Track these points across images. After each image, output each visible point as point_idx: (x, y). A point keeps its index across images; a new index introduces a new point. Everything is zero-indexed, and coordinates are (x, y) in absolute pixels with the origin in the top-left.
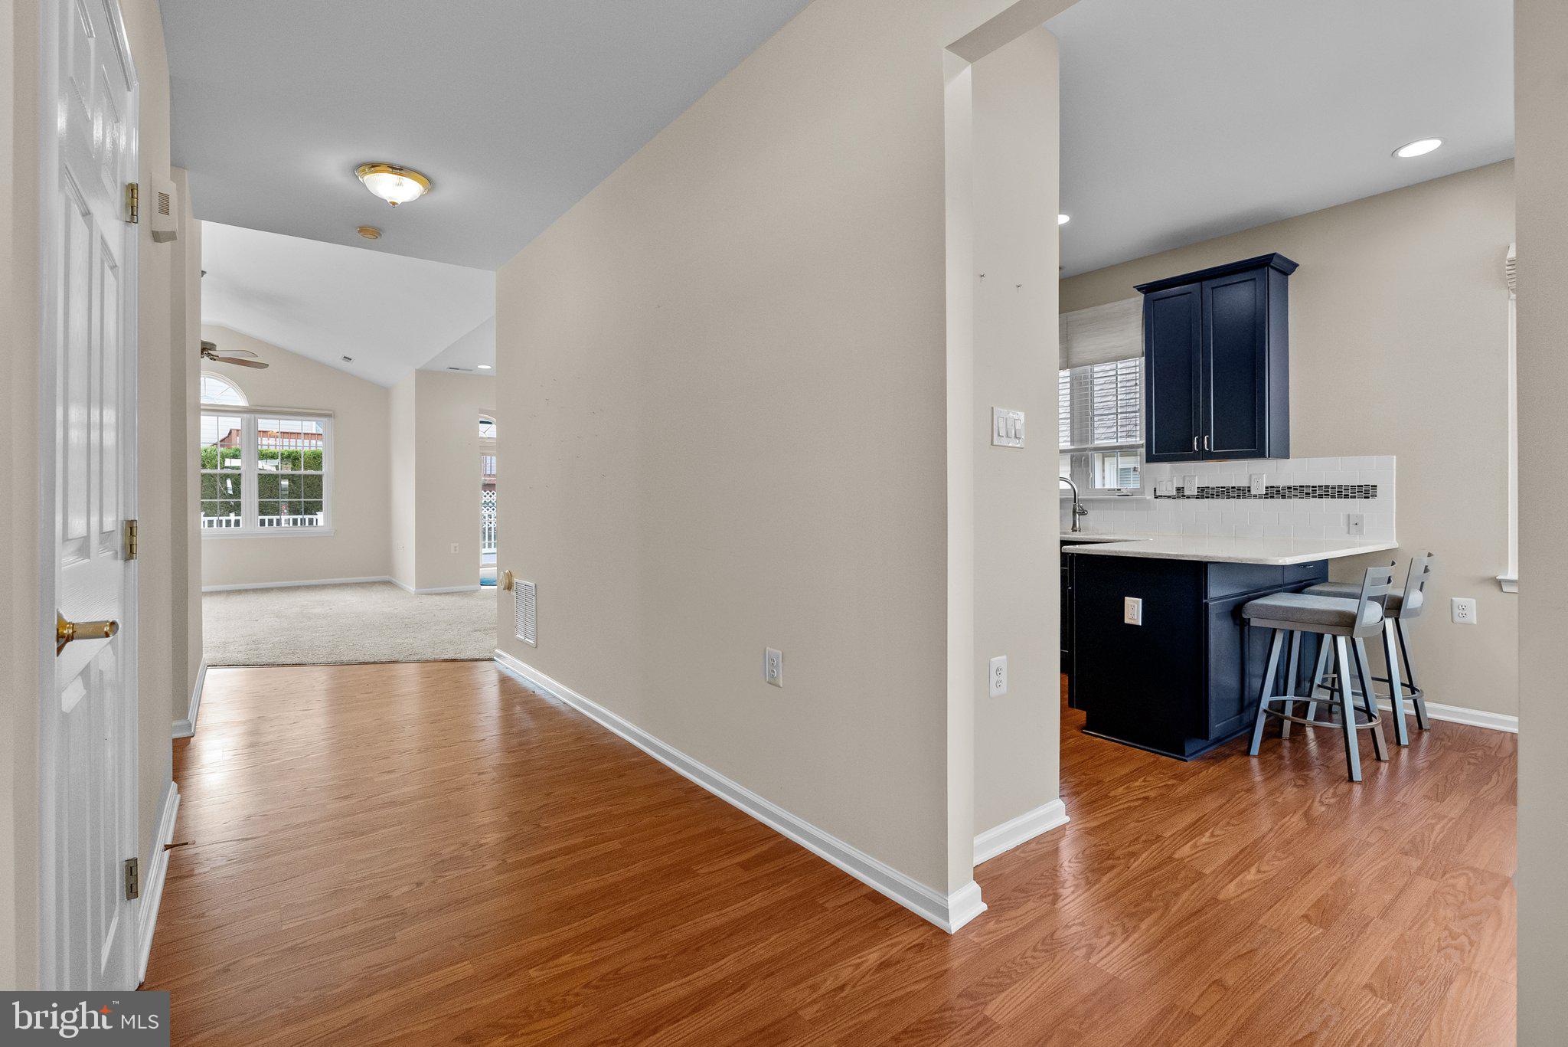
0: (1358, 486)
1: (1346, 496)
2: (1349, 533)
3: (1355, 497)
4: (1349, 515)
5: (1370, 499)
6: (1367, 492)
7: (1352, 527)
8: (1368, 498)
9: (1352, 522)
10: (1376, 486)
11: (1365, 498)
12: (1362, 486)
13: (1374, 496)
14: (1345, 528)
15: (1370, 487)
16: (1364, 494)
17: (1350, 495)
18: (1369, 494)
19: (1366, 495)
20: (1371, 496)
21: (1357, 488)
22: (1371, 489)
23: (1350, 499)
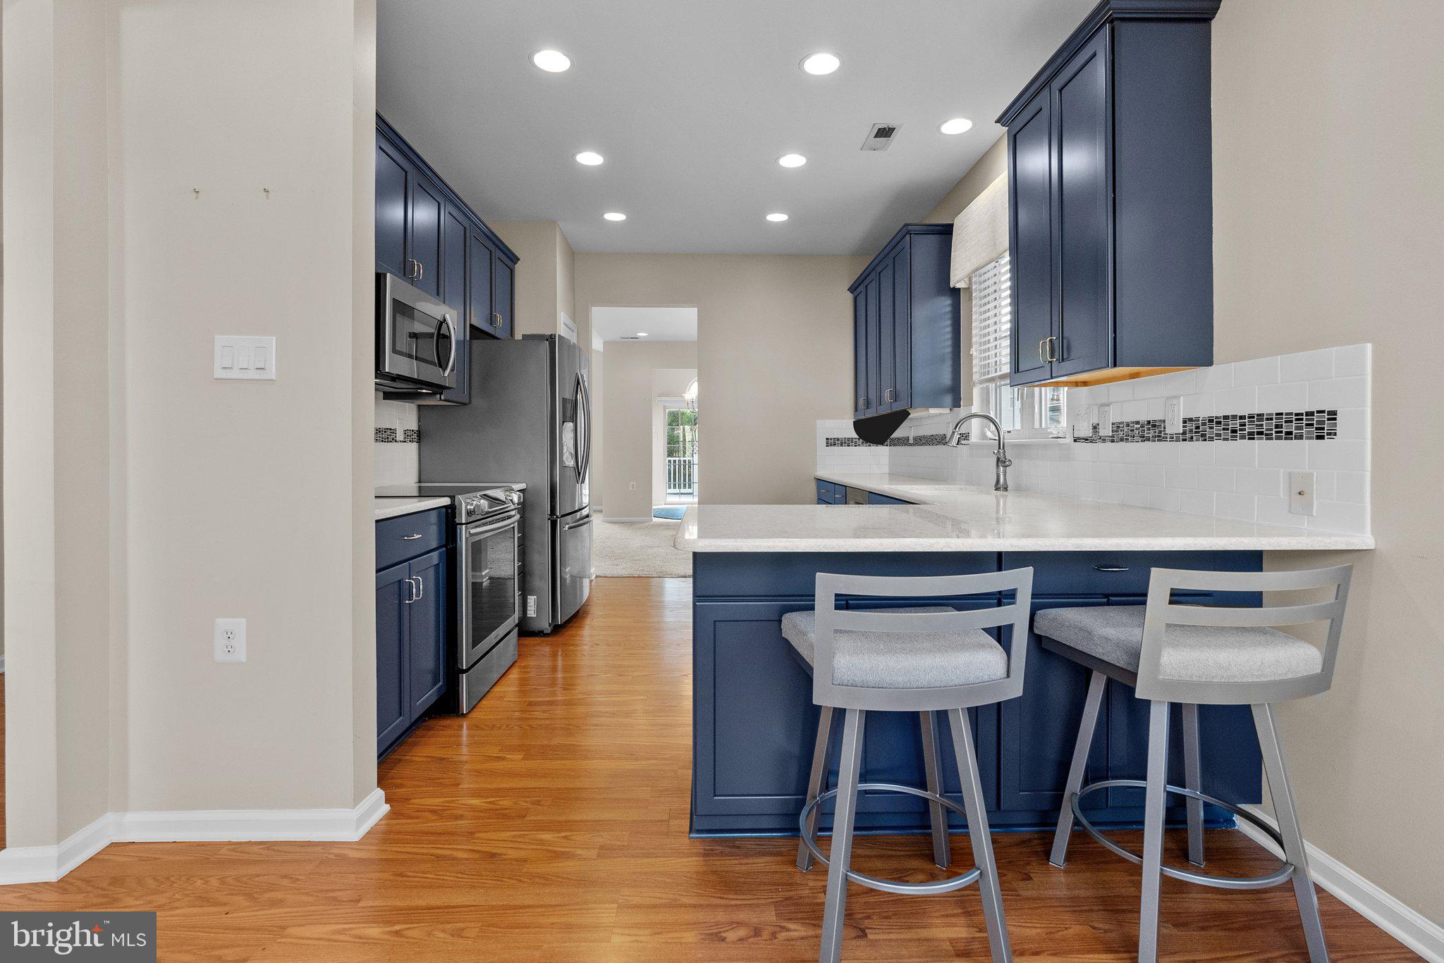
0: (1307, 414)
1: (1288, 435)
2: (1291, 511)
3: (1302, 437)
4: (1291, 474)
5: (1327, 439)
6: (1321, 424)
7: (1295, 498)
8: (1322, 436)
9: (1295, 487)
10: (1335, 412)
11: (1317, 436)
12: (1313, 413)
13: (1332, 434)
14: (1286, 501)
15: (1326, 414)
16: (1317, 429)
17: (1294, 432)
18: (1323, 429)
19: (1320, 433)
20: (1328, 434)
21: (1304, 417)
22: (1329, 419)
23: (1294, 441)
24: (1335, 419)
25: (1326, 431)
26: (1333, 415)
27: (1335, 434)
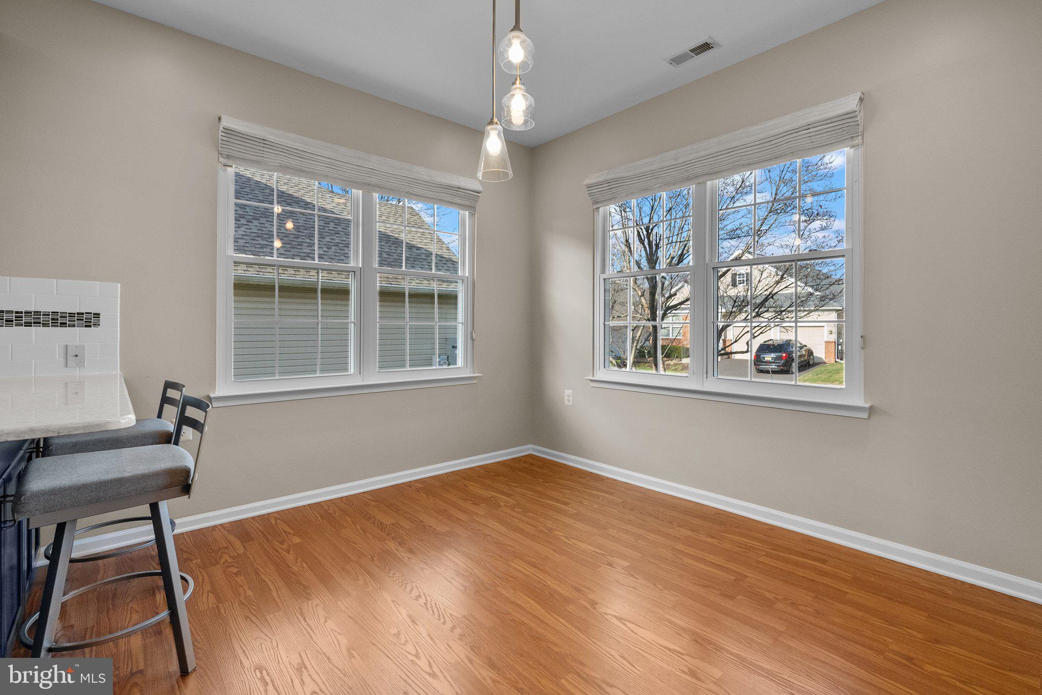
0: (78, 314)
1: (63, 324)
2: (67, 367)
3: (74, 326)
4: (67, 345)
5: (92, 328)
6: (89, 320)
7: (71, 359)
8: (90, 326)
9: (71, 353)
10: (99, 314)
11: (86, 326)
12: (83, 314)
13: (97, 325)
14: (63, 361)
15: (92, 315)
16: (85, 322)
17: (68, 323)
18: (91, 322)
19: (88, 324)
20: (93, 325)
21: (76, 315)
22: (94, 317)
23: (68, 328)
24: (99, 317)
25: (92, 323)
26: (97, 315)
27: (99, 325)
